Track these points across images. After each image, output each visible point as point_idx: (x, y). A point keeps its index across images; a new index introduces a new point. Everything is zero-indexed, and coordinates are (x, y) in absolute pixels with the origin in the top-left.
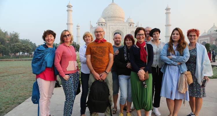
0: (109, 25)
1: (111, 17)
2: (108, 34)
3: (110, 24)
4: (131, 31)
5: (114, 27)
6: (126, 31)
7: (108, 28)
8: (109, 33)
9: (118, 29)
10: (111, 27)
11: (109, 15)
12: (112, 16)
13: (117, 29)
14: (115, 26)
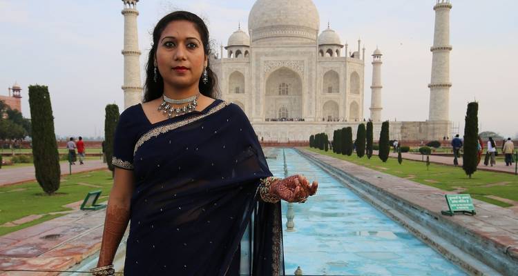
0: (257, 54)
1: (272, 27)
2: (254, 83)
3: (261, 50)
4: (327, 70)
5: (270, 58)
6: (310, 70)
7: (253, 64)
8: (258, 78)
9: (286, 65)
10: (263, 59)
11: (266, 22)
12: (274, 24)
13: (281, 65)
14: (273, 55)
